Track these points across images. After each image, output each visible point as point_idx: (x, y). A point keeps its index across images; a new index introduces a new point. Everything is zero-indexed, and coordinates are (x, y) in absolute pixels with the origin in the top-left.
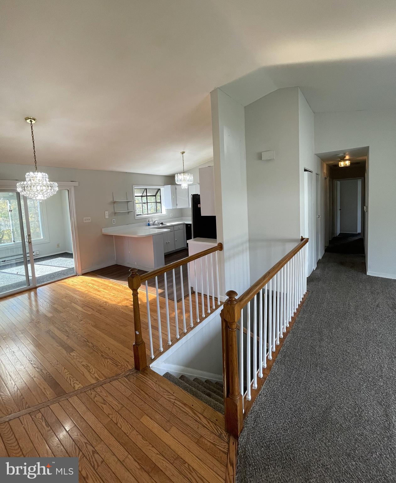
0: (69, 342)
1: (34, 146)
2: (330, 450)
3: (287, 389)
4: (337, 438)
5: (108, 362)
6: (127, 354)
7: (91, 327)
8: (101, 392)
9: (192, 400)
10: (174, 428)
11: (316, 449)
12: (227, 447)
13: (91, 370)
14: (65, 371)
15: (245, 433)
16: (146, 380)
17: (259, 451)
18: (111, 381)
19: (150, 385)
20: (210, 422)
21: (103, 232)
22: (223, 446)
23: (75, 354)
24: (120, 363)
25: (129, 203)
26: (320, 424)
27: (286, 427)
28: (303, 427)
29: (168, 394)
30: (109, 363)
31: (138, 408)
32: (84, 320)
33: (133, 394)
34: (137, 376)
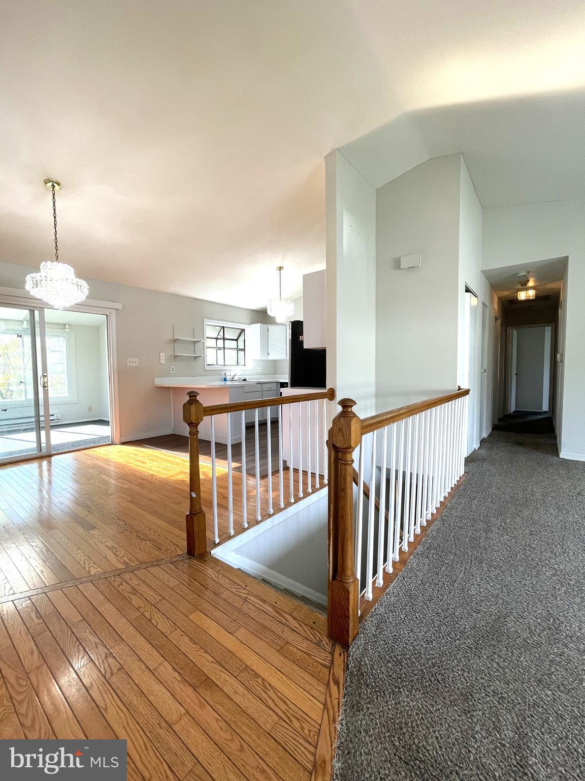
0: (89, 518)
1: (55, 225)
2: (506, 673)
3: (432, 589)
4: (519, 657)
5: (145, 544)
6: (177, 536)
7: (127, 503)
8: (131, 579)
9: (276, 596)
10: (242, 630)
11: (483, 670)
12: (330, 659)
13: (119, 551)
14: (77, 552)
15: (361, 641)
16: (203, 568)
17: (384, 666)
18: (147, 567)
19: (209, 574)
20: (303, 625)
21: (156, 383)
22: (322, 657)
23: (96, 533)
24: (163, 546)
25: (197, 345)
26: (488, 636)
27: (431, 637)
28: (458, 639)
29: (237, 587)
30: (147, 546)
31: (187, 602)
32: (116, 494)
33: (181, 584)
34: (190, 563)
